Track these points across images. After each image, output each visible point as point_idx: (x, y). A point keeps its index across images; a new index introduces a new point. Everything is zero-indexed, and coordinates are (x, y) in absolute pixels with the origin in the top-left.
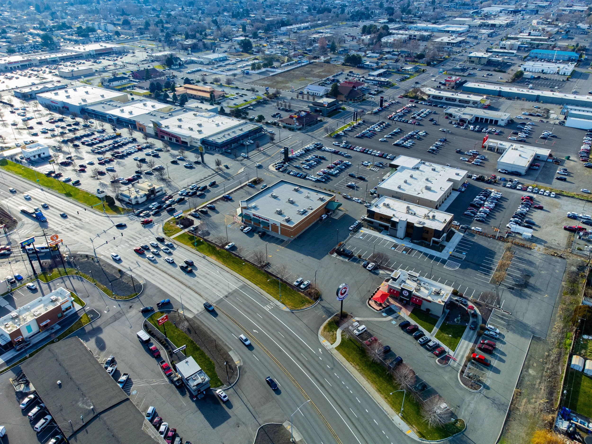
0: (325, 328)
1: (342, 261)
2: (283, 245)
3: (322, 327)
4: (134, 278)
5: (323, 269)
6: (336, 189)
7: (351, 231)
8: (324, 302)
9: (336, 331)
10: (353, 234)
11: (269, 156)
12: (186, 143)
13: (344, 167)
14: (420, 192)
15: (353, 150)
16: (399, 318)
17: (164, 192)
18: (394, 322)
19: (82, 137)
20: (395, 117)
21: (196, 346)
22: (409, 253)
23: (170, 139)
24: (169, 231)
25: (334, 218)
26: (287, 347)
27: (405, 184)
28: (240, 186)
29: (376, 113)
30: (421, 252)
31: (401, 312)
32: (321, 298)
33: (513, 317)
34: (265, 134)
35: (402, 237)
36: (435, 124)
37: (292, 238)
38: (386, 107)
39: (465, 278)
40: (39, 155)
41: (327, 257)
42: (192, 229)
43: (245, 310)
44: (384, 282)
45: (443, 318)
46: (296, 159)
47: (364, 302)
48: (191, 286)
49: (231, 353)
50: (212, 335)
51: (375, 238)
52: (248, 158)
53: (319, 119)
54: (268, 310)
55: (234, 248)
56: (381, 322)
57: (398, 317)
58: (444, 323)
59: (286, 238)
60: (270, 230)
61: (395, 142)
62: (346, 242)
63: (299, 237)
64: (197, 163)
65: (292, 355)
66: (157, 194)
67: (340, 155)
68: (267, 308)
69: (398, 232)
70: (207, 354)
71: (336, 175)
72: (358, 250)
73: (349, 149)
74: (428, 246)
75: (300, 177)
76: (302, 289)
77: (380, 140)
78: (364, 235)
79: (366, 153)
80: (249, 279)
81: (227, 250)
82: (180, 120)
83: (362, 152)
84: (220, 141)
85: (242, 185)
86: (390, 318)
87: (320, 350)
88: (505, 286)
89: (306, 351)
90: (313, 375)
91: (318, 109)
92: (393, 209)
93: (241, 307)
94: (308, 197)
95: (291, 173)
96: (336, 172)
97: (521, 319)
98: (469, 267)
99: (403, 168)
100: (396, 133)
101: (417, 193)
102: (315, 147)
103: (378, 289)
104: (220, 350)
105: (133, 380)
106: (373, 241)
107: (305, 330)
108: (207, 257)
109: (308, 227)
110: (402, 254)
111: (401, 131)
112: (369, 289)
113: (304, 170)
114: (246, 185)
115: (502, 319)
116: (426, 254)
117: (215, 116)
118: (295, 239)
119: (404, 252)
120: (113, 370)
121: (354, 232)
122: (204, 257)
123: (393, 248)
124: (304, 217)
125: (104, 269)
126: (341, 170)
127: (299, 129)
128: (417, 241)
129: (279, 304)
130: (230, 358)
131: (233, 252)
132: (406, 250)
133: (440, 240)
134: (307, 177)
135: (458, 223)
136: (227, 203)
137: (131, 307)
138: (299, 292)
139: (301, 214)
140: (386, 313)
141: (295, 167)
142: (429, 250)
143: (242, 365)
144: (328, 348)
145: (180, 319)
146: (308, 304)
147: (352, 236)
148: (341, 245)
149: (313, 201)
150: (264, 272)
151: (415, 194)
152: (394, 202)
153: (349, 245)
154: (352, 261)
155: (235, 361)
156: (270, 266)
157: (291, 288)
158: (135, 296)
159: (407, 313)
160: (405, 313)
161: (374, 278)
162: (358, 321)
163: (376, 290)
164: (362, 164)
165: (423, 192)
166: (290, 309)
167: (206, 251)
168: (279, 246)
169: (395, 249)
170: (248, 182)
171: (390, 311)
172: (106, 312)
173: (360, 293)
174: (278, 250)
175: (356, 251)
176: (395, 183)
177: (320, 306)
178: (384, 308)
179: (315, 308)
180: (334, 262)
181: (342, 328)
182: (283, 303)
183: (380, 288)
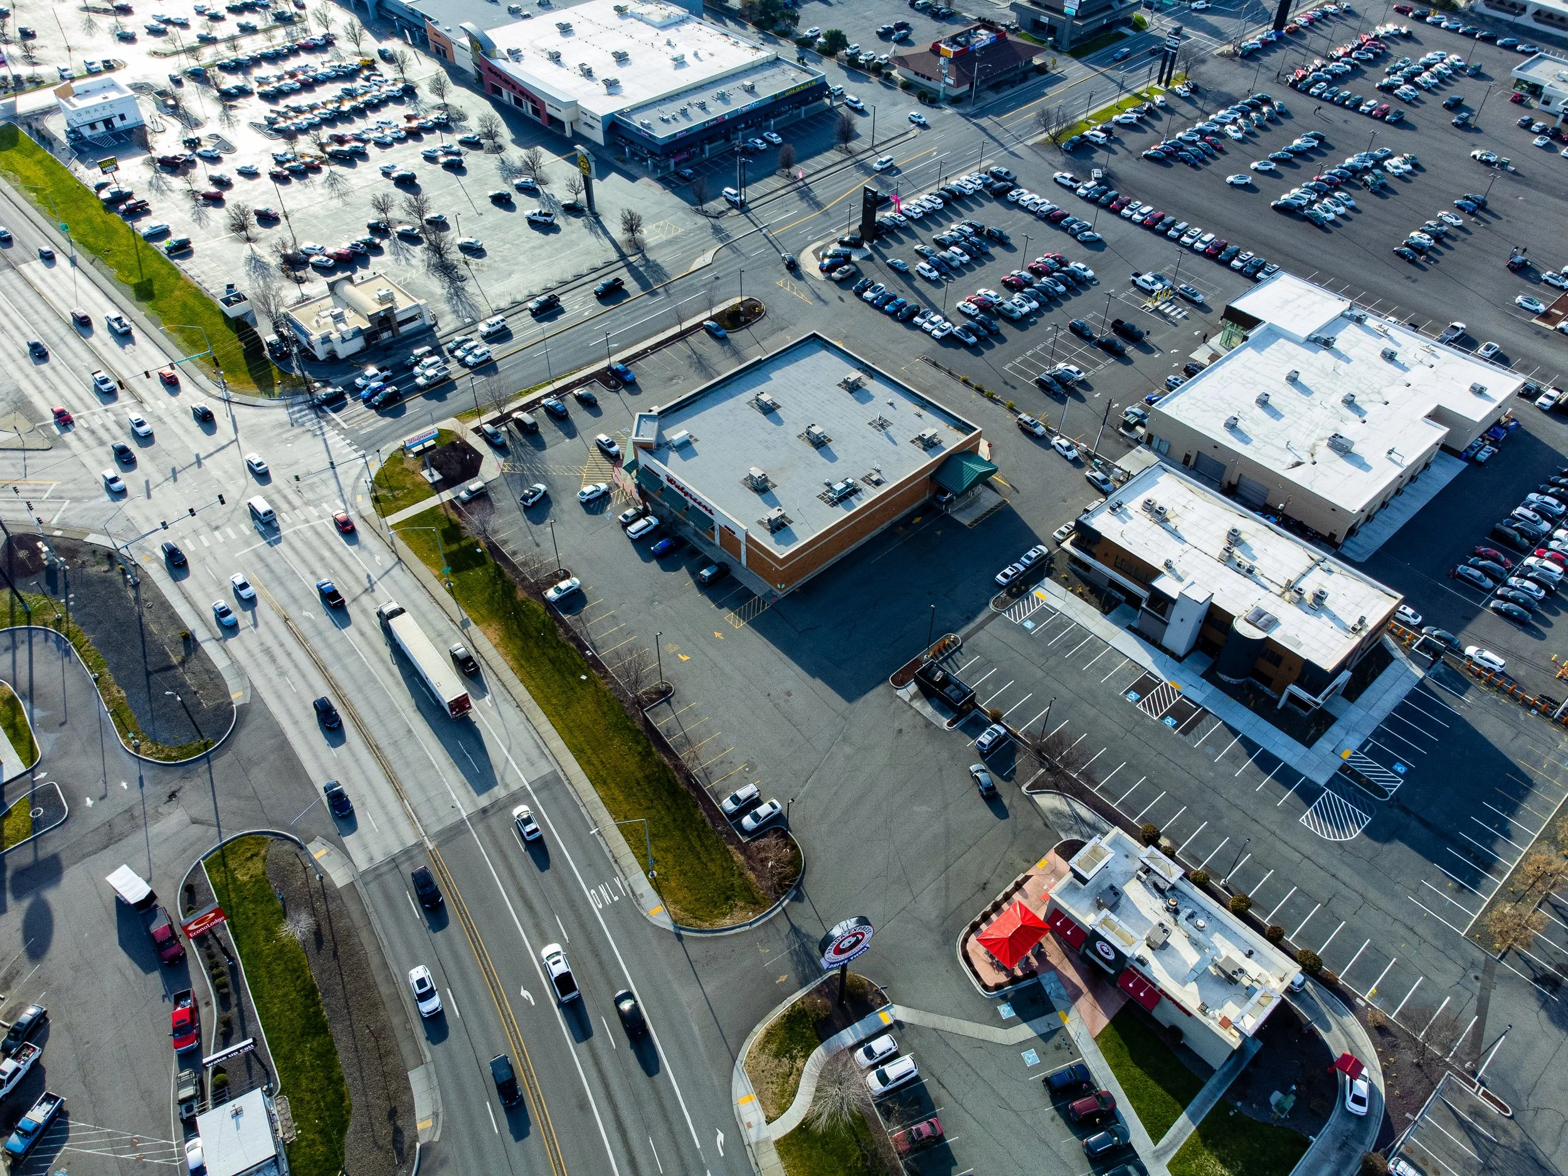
0: (770, 1035)
1: (928, 724)
2: (742, 616)
3: (760, 1030)
4: (219, 675)
5: (848, 750)
6: (1006, 383)
7: (1000, 587)
8: (804, 908)
9: (806, 1056)
10: (1003, 605)
11: (818, 205)
12: (561, 124)
13: (1061, 288)
14: (1306, 458)
15: (1116, 212)
16: (1056, 1039)
17: (429, 322)
18: (1031, 1057)
19: (256, 61)
20: (1317, 81)
21: (318, 1013)
22: (1185, 732)
23: (518, 102)
24: (391, 489)
25: (957, 517)
26: (610, 1099)
27: (1259, 412)
28: (676, 330)
29: (1250, 56)
30: (1235, 732)
31: (1073, 1013)
32: (798, 887)
33: (1516, 1132)
34: (831, 109)
35: (1181, 650)
36: (1464, 126)
37: (781, 590)
38: (1295, 32)
39: (1373, 894)
40: (108, 122)
41: (876, 696)
42: (463, 495)
43: (521, 891)
44: (1052, 856)
45: (1226, 1076)
46: (906, 230)
47: (948, 938)
48: (383, 742)
49: (417, 1079)
50: (380, 979)
51: (1082, 633)
52: (742, 207)
53: (1037, 61)
54: (597, 907)
55: (574, 600)
56: (983, 1044)
57: (1053, 1033)
58: (1222, 1107)
59: (759, 587)
60: (717, 541)
61: (1285, 197)
62: (966, 638)
63: (809, 588)
64: (572, 210)
65: (616, 1136)
66: (403, 329)
67: (1065, 229)
68: (597, 899)
69: (1169, 630)
70: (344, 1058)
71: (1022, 322)
72: (998, 681)
73: (1105, 207)
74: (1266, 709)
75: (892, 315)
76: (744, 832)
77: (1230, 179)
78: (1045, 613)
79: (1163, 234)
80: (578, 753)
81: (547, 603)
82: (565, 29)
83: (1149, 225)
84: (662, 133)
85: (686, 325)
86: (1024, 1031)
87: (721, 1137)
88: (1528, 962)
89: (671, 1130)
91: (1045, 19)
92: (1174, 533)
93: (513, 875)
94: (882, 425)
95: (868, 294)
96: (1026, 309)
97: (1545, 1148)
98: (1402, 840)
99: (1274, 334)
100: (1299, 153)
101: (1291, 459)
102: (987, 186)
103: (1019, 886)
104: (388, 1053)
105: (72, 1123)
106: (1069, 648)
107: (696, 1028)
108: (473, 628)
109: (853, 547)
110: (1160, 728)
111: (1322, 146)
112: (986, 874)
113: (919, 283)
114: (699, 325)
115: (1468, 1130)
116: (1249, 746)
117: (682, 21)
118: (792, 596)
119: (1170, 721)
120: (17, 1070)
121: (1009, 593)
122: (464, 624)
123: (1133, 696)
124: (841, 514)
125: (147, 617)
126: (1049, 300)
127: (955, 101)
128: (1233, 681)
129: (644, 887)
130: (405, 1098)
131: (566, 617)
132: (1179, 712)
133: (1319, 700)
134: (917, 319)
135: (1415, 617)
136: (614, 395)
137: (172, 795)
138: (730, 847)
139: (834, 503)
140: (1015, 1008)
141: (892, 266)
142: (1265, 726)
143: (436, 1139)
144: (751, 1135)
145: (306, 883)
146: (742, 908)
147: (994, 615)
148: (946, 647)
149: (894, 442)
150: (639, 726)
151: (1283, 463)
152: (1190, 496)
153: (973, 652)
154: (963, 729)
155: (418, 1116)
156: (668, 701)
157: (708, 820)
158: (200, 751)
159: (1094, 1020)
160: (1088, 1020)
161: (1020, 827)
162: (899, 1024)
163: (1012, 885)
164: (1134, 282)
165: (1316, 459)
166: (675, 922)
167: (479, 598)
168: (729, 617)
169: (1138, 701)
170: (707, 314)
171: (1034, 1001)
172: (89, 802)
173: (947, 888)
174: (717, 634)
175: (990, 687)
176: (1221, 399)
177: (785, 928)
178: (1014, 980)
179: (761, 933)
180: (897, 725)
181: (828, 1050)
182: (658, 886)
183: (1027, 878)
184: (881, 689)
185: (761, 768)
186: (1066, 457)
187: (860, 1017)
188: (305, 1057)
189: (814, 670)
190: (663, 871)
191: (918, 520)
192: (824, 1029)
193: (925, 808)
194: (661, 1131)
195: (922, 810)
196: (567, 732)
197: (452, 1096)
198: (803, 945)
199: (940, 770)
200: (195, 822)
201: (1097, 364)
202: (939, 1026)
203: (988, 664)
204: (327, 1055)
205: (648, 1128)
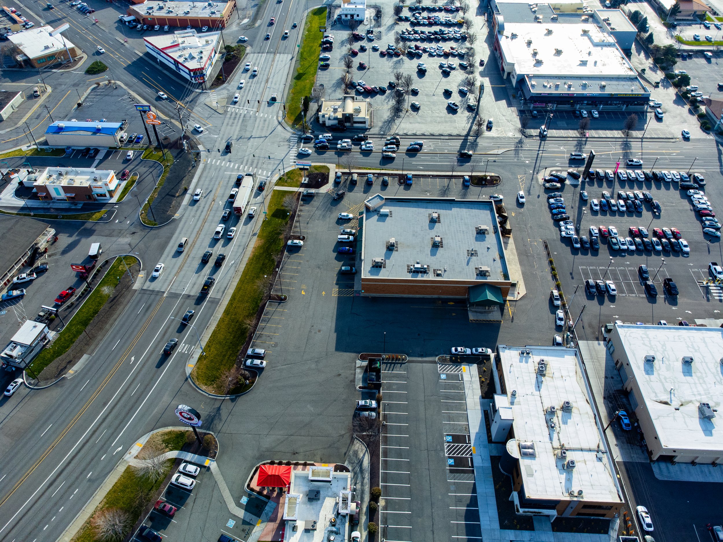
0: (170, 433)
1: (353, 381)
2: (339, 292)
3: (170, 429)
4: (179, 207)
5: (313, 366)
6: (571, 274)
7: (450, 353)
8: (230, 405)
9: (171, 450)
10: (443, 361)
13: (659, 248)
14: (675, 403)
16: (247, 527)
17: (367, 127)
18: (231, 523)
21: (90, 319)
22: (451, 471)
24: (289, 178)
25: (470, 314)
26: (113, 408)
27: (678, 364)
28: (449, 173)
30: (474, 491)
31: (263, 525)
32: (238, 396)
34: (643, 112)
37: (363, 292)
41: (348, 356)
46: (610, 182)
47: (260, 458)
49: (85, 357)
50: (110, 322)
51: (462, 397)
52: (543, 137)
54: (179, 350)
55: (295, 249)
56: (223, 503)
57: (249, 524)
59: (358, 286)
62: (409, 362)
63: (375, 300)
64: (470, 108)
65: (101, 420)
66: (356, 125)
67: (702, 222)
68: (182, 348)
70: (81, 337)
71: (616, 252)
75: (553, 215)
78: (458, 378)
81: (285, 244)
82: (549, 33)
85: (455, 174)
86: (241, 513)
87: (120, 449)
89: (113, 433)
90: (69, 463)
92: (539, 384)
94: (473, 254)
95: (552, 201)
96: (625, 247)
101: (664, 398)
103: (305, 464)
104: (88, 345)
106: (447, 398)
107: (156, 410)
108: (255, 237)
109: (411, 296)
110: (444, 460)
112: (301, 450)
114: (463, 176)
116: (474, 502)
118: (366, 298)
119: (451, 461)
120: (24, 278)
121: (451, 358)
122: (255, 235)
123: (450, 439)
125: (185, 178)
130: (76, 360)
131: (286, 253)
132: (460, 462)
133: (521, 510)
134: (562, 223)
135: (649, 525)
136: (397, 186)
137: (134, 233)
138: (235, 365)
139: (410, 271)
140: (248, 503)
141: (581, 195)
142: (493, 501)
143: (68, 378)
144: (127, 457)
145: (129, 281)
146: (214, 388)
147: (435, 362)
148: (397, 359)
149: (468, 264)
150: (260, 305)
151: (656, 396)
152: (573, 374)
153: (406, 369)
154: (363, 393)
155: (73, 368)
156: (280, 303)
157: (240, 351)
158: (152, 225)
159: (267, 534)
160: (265, 532)
161: (336, 445)
162: (208, 469)
163: (303, 462)
164: (710, 266)
165: (681, 408)
166: (191, 374)
167: (270, 229)
168: (335, 289)
169: (448, 442)
170: (470, 174)
171: (257, 506)
172: (117, 221)
173: (282, 442)
174: (324, 293)
175: (394, 387)
176: (664, 345)
177: (217, 405)
178: (260, 493)
179: (208, 400)
180: (341, 372)
181: (179, 455)
182: (200, 359)
183: (313, 465)
184: (353, 355)
185: (278, 349)
186: (556, 322)
187: (200, 454)
188: (74, 329)
189: (338, 330)
190: (207, 355)
191: (452, 303)
192: (186, 447)
193: (312, 409)
194: (110, 431)
195: (310, 408)
196: (238, 289)
197: (85, 370)
198: (215, 416)
199: (335, 401)
200: (129, 244)
201: (633, 292)
202: (219, 483)
203: (406, 378)
204: (79, 332)
205: (110, 426)
